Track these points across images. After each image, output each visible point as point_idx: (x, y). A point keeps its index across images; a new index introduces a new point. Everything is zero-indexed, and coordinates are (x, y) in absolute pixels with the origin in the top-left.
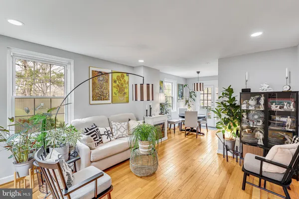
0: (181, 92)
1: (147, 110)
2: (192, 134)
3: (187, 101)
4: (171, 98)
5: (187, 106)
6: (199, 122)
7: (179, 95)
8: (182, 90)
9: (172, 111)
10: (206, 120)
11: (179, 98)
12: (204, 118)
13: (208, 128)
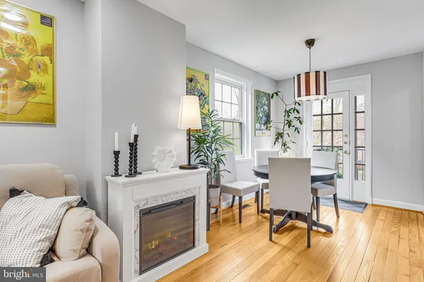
0: (264, 111)
1: (117, 154)
2: (293, 228)
3: (280, 135)
4: (237, 125)
5: (279, 145)
6: (314, 191)
7: (257, 119)
8: (266, 108)
9: (238, 158)
10: (332, 185)
11: (258, 125)
12: (329, 180)
13: (340, 204)
